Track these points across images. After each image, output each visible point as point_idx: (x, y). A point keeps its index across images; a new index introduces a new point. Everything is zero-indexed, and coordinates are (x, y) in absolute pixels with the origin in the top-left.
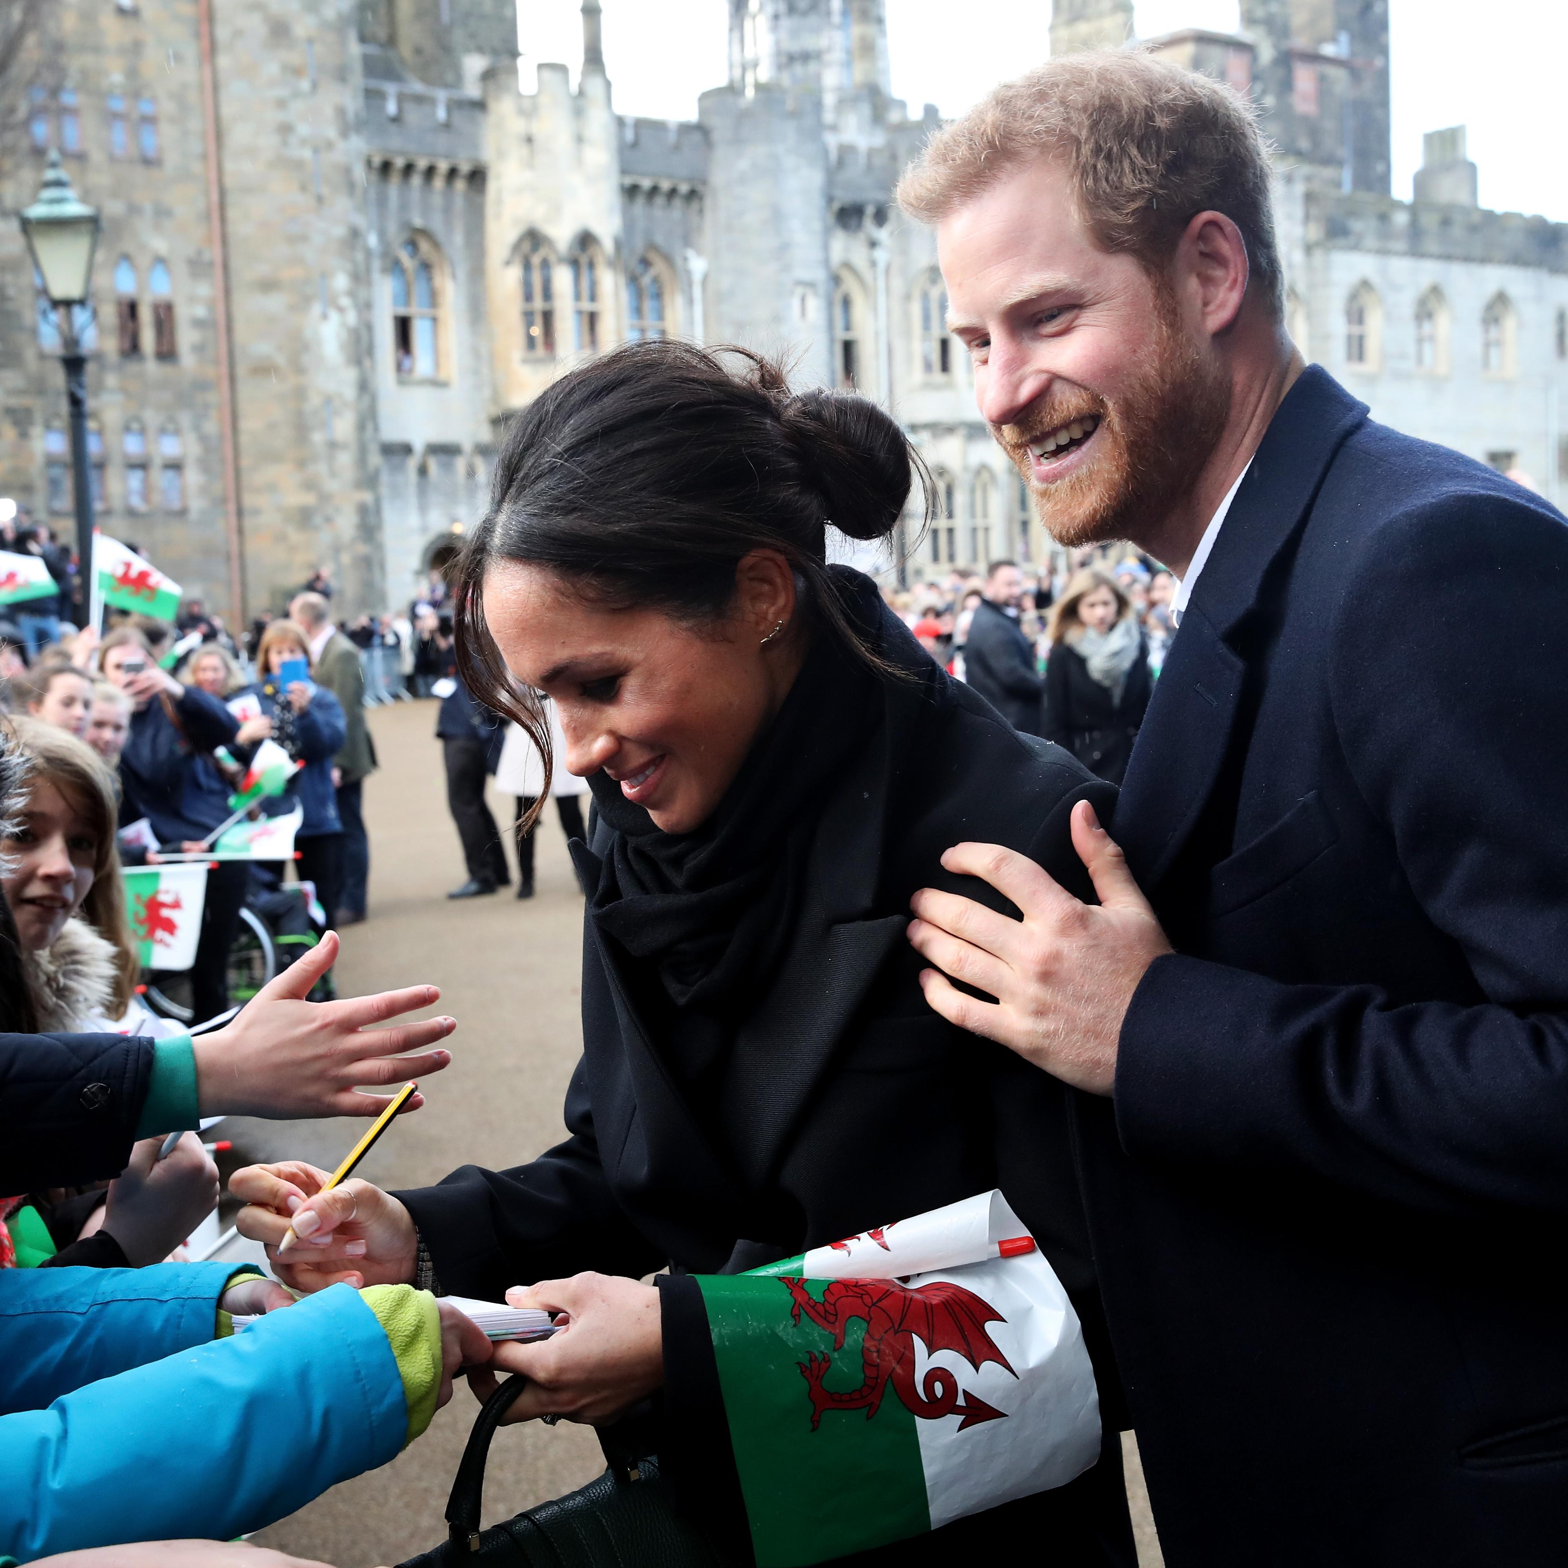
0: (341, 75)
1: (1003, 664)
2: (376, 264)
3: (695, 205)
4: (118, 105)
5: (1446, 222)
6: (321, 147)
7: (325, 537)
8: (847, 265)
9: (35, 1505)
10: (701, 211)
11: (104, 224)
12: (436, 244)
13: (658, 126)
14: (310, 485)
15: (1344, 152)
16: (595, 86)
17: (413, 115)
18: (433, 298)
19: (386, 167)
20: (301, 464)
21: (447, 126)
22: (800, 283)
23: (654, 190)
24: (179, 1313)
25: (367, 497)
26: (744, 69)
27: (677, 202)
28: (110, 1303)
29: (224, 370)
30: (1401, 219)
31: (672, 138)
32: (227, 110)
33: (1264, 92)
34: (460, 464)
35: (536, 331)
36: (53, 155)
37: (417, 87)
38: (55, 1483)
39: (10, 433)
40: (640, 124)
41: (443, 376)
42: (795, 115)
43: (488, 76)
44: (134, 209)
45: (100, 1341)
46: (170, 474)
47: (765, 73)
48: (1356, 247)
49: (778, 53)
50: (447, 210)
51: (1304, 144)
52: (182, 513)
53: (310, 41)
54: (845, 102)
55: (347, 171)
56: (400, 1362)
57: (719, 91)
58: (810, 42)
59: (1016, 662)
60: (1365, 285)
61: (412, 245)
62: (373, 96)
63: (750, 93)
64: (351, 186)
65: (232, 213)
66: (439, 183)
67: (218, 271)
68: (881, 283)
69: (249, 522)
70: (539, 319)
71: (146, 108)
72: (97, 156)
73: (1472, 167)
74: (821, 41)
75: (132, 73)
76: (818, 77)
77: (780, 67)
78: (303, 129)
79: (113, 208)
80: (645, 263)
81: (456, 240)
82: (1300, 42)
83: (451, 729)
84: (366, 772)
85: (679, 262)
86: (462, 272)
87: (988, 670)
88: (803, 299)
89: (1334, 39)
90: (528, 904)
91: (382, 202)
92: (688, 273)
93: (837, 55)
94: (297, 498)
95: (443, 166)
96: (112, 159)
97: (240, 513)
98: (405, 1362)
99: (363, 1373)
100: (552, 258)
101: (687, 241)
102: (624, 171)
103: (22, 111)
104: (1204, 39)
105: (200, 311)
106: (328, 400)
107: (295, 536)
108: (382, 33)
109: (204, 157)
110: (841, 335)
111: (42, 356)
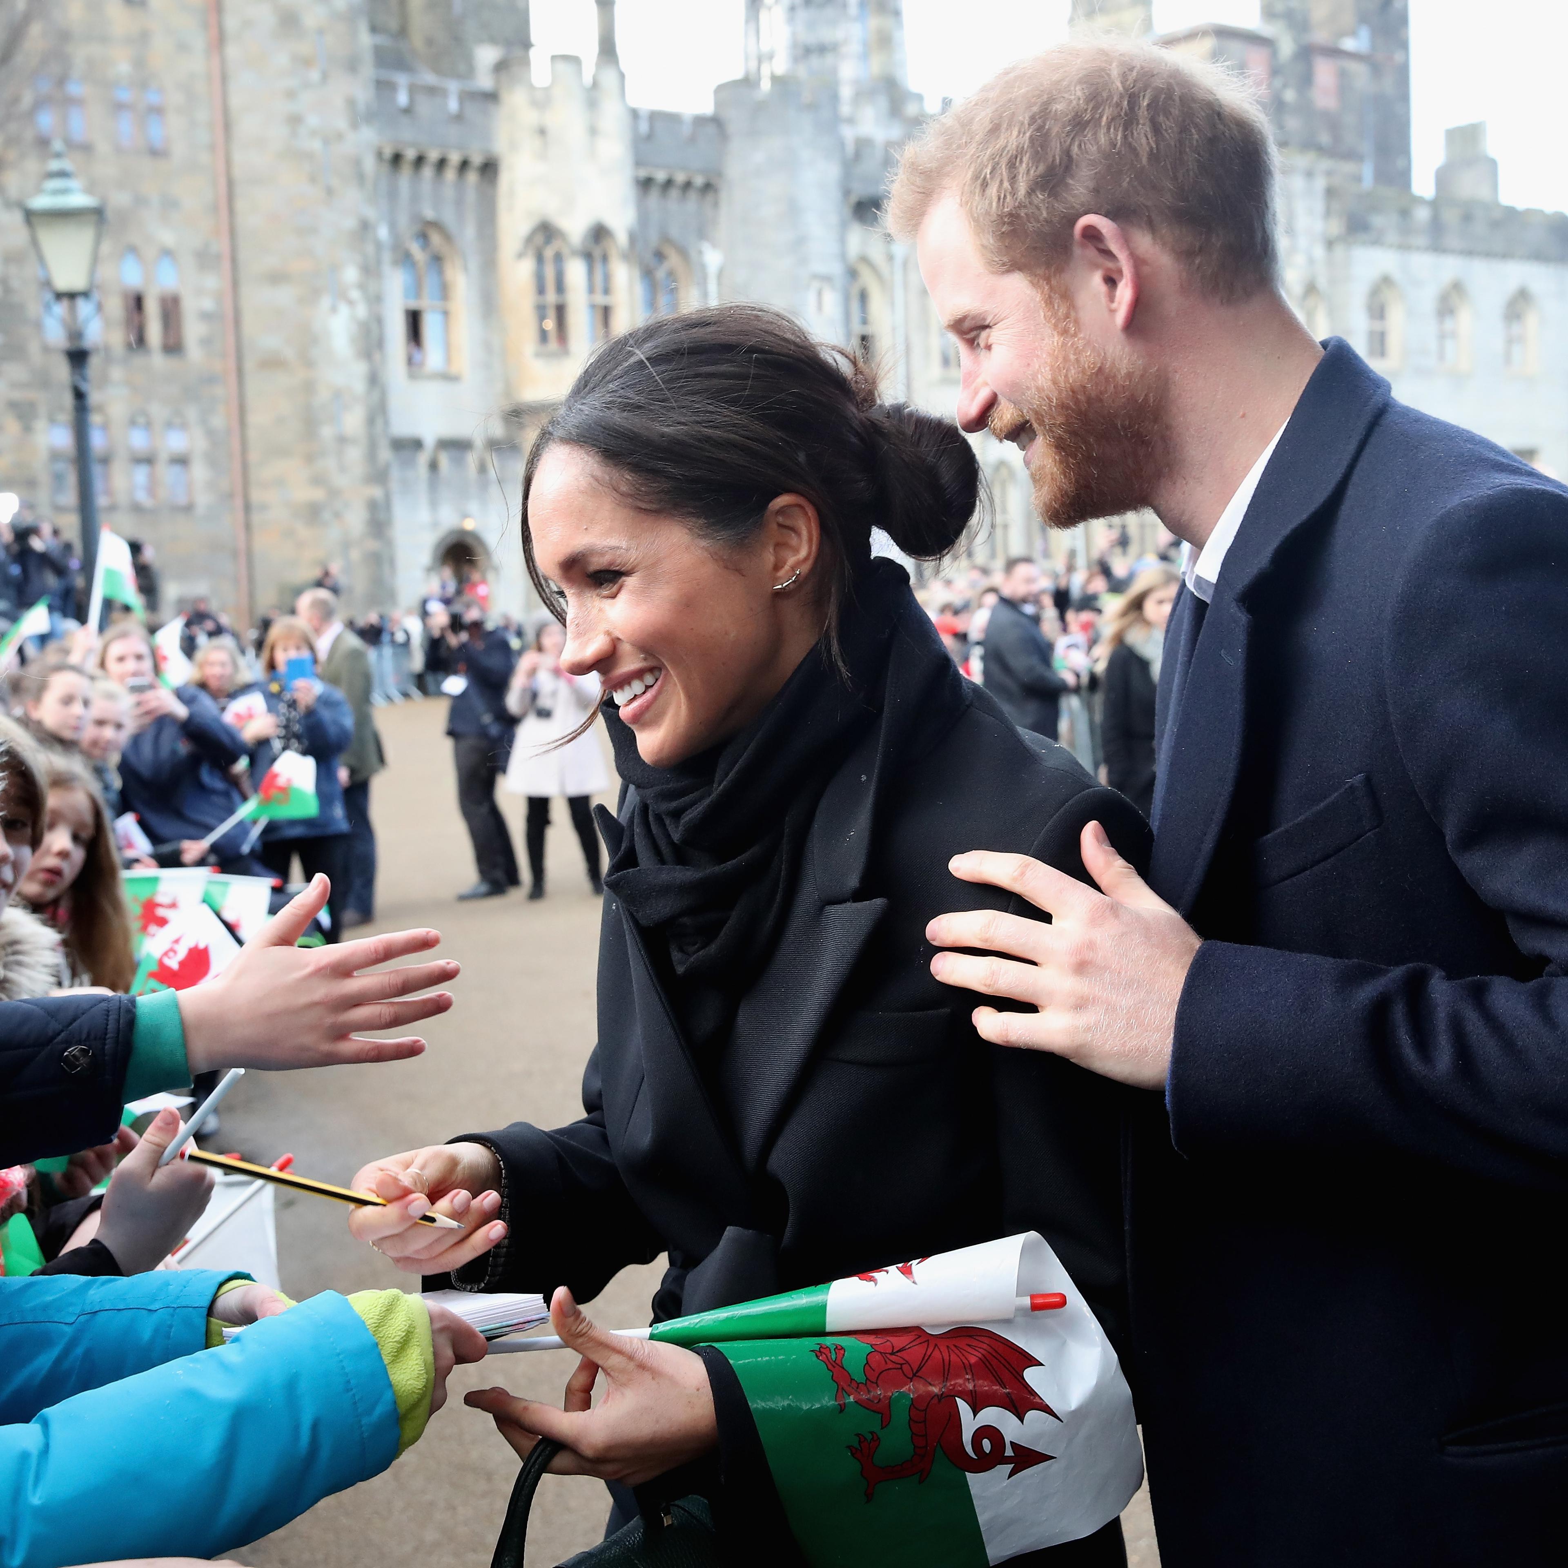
0: (352, 66)
1: (1021, 662)
2: (387, 257)
3: (710, 197)
4: (125, 96)
5: (1467, 218)
6: (331, 138)
7: (333, 534)
8: (864, 259)
9: (14, 1522)
10: (716, 205)
11: (109, 214)
12: (447, 237)
13: (673, 119)
14: (318, 480)
15: (1366, 147)
16: (609, 78)
17: (424, 107)
18: (444, 291)
19: (397, 159)
20: (310, 458)
21: (459, 118)
22: (816, 277)
23: (669, 183)
24: (169, 1323)
25: (377, 492)
26: (760, 61)
27: (693, 196)
28: (99, 1313)
29: (231, 363)
30: (1422, 214)
31: (686, 130)
32: (236, 101)
33: (1285, 86)
34: (472, 459)
35: (550, 324)
36: (57, 145)
37: (429, 78)
38: (36, 1499)
39: (13, 426)
40: (654, 116)
41: (454, 370)
42: (812, 107)
43: (501, 67)
44: (140, 201)
45: (88, 1353)
46: (177, 469)
47: (781, 65)
48: (1377, 242)
49: (795, 45)
50: (459, 202)
51: (1325, 138)
52: (188, 509)
53: (321, 32)
54: (863, 94)
55: (357, 163)
56: (392, 1370)
57: (735, 84)
58: (826, 35)
59: (1034, 661)
60: (1386, 281)
61: (423, 237)
62: (384, 87)
63: (766, 85)
64: (361, 177)
65: (241, 205)
66: (450, 174)
67: (226, 265)
68: (898, 277)
69: (257, 518)
70: (552, 313)
71: (153, 98)
72: (103, 148)
73: (1493, 163)
74: (838, 33)
75: (139, 63)
76: (834, 71)
77: (796, 60)
78: (313, 121)
79: (119, 199)
80: (660, 256)
81: (468, 234)
82: (1320, 36)
83: (461, 728)
84: (374, 771)
85: (693, 254)
86: (474, 264)
87: (1006, 668)
88: (820, 294)
89: (1353, 33)
90: (539, 906)
91: (393, 195)
92: (703, 267)
93: (854, 48)
94: (305, 493)
95: (455, 158)
96: (119, 150)
97: (247, 508)
98: (395, 1369)
99: (352, 1382)
100: (565, 251)
101: (702, 233)
102: (638, 163)
103: (27, 99)
104: (1224, 33)
105: (208, 304)
106: (338, 394)
107: (303, 532)
108: (393, 24)
109: (212, 148)
110: (858, 329)
111: (46, 349)
